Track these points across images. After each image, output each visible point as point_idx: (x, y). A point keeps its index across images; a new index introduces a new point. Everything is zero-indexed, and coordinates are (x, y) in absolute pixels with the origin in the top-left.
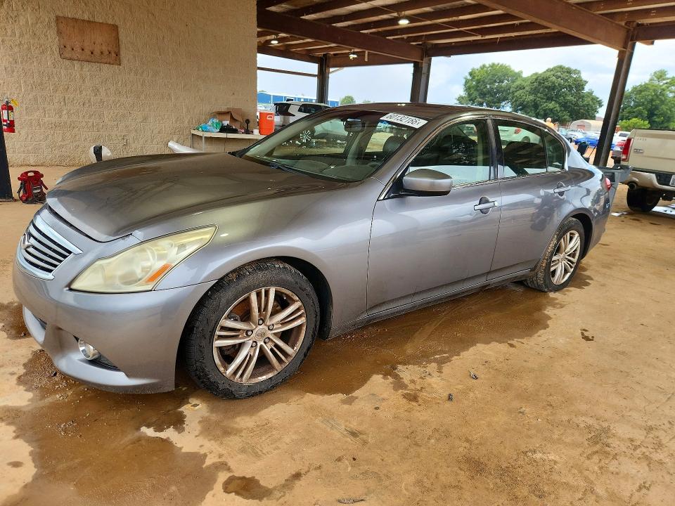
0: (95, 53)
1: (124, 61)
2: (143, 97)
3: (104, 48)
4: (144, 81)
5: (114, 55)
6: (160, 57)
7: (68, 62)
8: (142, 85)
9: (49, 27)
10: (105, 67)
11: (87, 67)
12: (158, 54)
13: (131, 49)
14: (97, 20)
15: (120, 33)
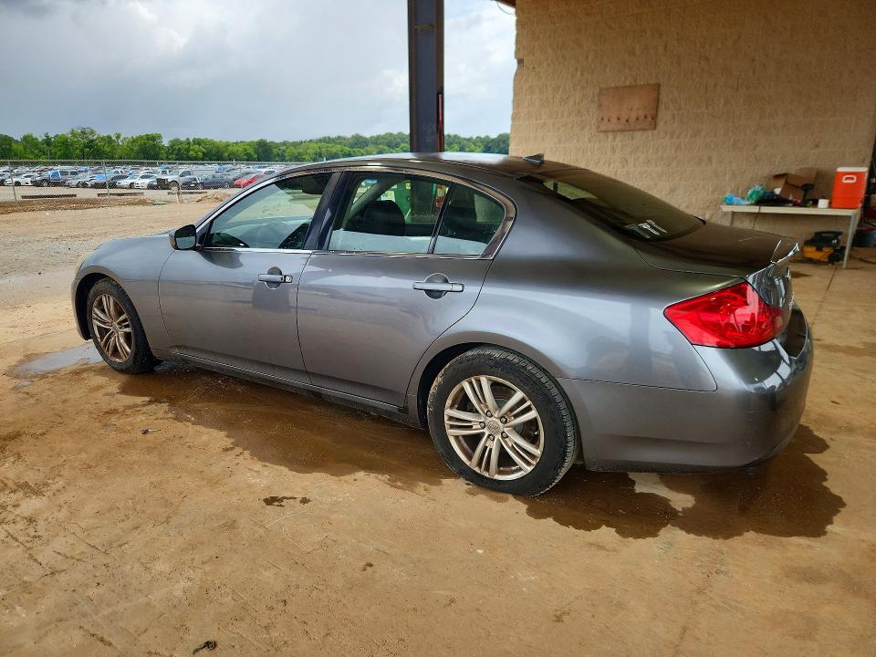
0: (630, 121)
1: (661, 125)
2: (674, 164)
3: (641, 114)
4: (680, 145)
5: (650, 119)
6: (706, 111)
7: (602, 135)
8: (676, 149)
9: (592, 102)
10: (638, 135)
11: (620, 137)
12: (704, 107)
13: (672, 107)
14: (638, 83)
15: (662, 92)
